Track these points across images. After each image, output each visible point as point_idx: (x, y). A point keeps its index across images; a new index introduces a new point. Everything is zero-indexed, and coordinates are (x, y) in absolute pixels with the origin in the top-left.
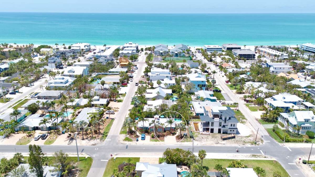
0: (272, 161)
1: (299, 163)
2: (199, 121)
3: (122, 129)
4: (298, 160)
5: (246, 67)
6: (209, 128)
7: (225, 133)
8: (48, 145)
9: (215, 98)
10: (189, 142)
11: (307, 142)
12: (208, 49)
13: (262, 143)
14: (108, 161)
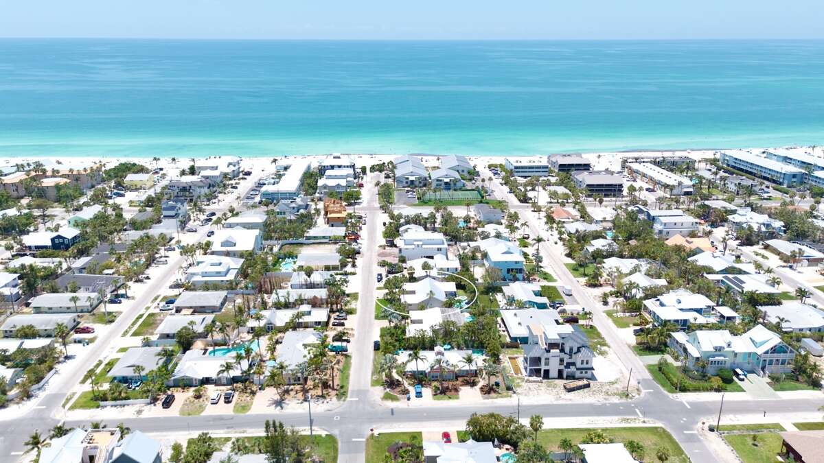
0: (656, 428)
1: (703, 429)
2: (519, 354)
3: (372, 375)
4: (700, 425)
5: (605, 218)
6: (540, 369)
7: (571, 377)
8: (242, 414)
9: (544, 300)
10: (505, 399)
11: (718, 390)
12: (516, 168)
13: (639, 394)
14: (364, 440)
